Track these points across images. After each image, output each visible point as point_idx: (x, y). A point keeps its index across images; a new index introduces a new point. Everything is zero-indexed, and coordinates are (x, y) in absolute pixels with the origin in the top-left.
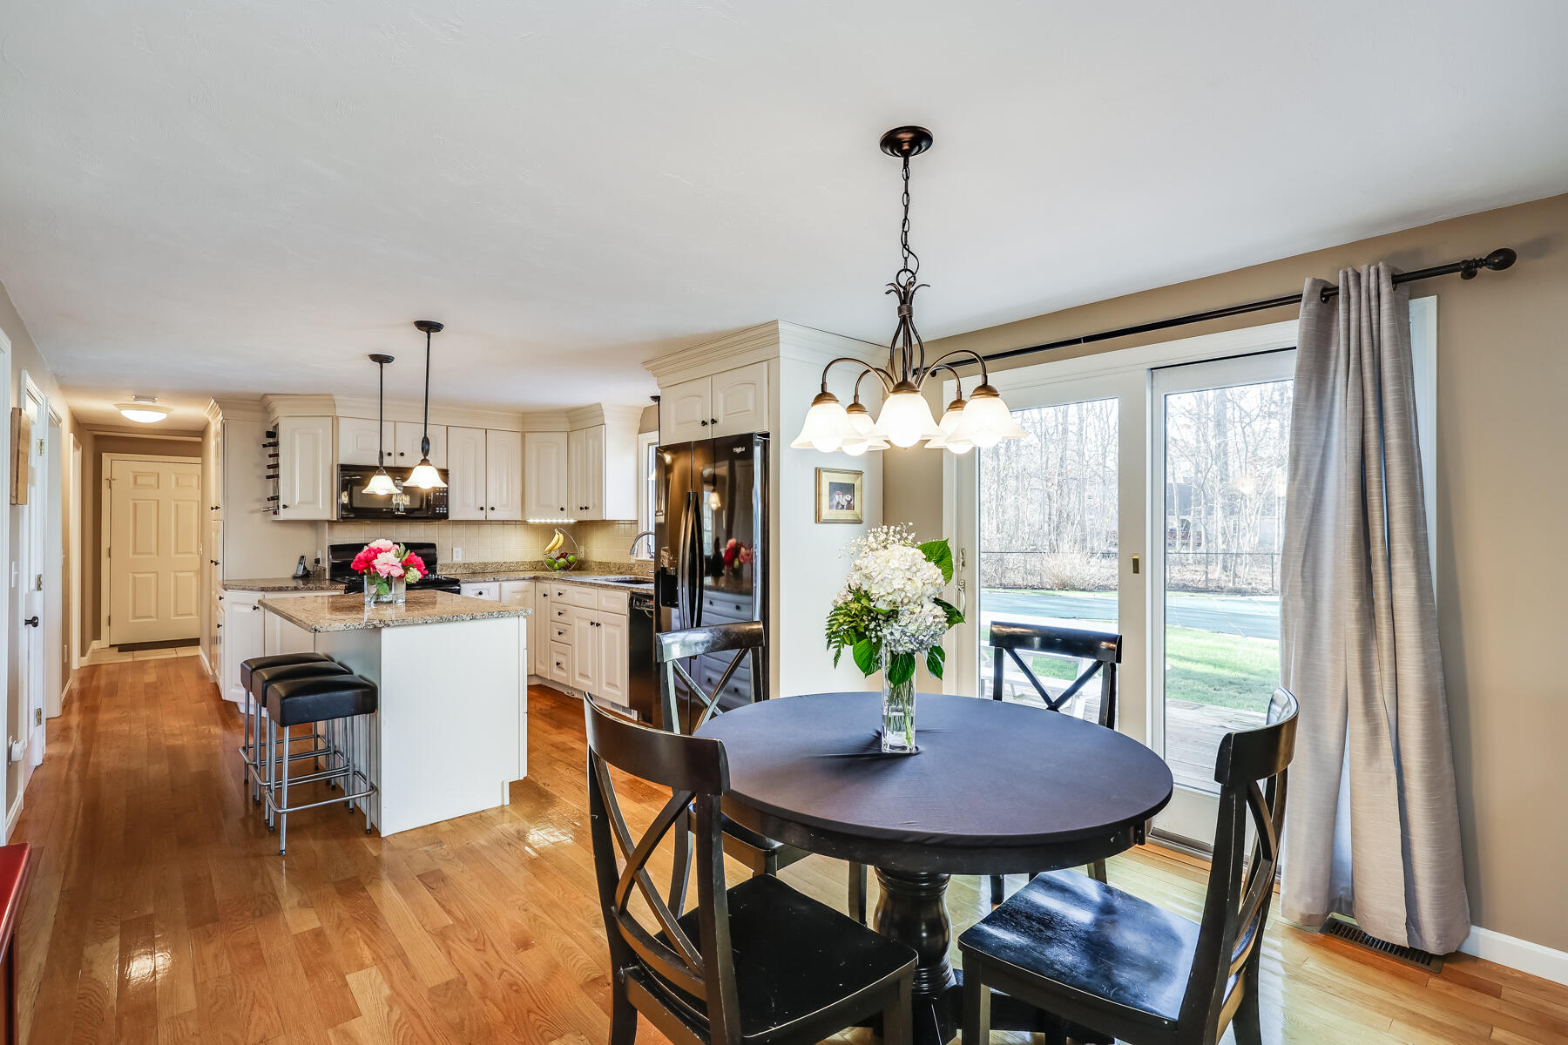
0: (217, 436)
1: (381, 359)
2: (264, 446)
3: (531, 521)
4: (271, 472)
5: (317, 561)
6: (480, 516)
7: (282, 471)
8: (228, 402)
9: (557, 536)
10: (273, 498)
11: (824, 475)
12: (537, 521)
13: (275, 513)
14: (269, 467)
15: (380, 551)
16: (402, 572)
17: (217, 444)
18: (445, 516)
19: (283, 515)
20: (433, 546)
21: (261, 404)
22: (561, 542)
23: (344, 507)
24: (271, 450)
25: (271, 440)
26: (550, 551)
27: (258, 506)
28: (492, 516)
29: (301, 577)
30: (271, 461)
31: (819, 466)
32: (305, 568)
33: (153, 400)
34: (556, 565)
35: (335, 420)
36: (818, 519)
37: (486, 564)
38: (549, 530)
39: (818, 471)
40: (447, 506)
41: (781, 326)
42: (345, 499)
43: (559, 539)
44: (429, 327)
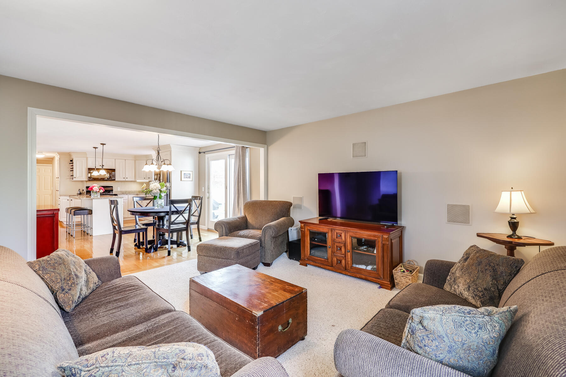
0: (58, 161)
1: (95, 148)
2: (70, 163)
3: (138, 181)
4: (71, 170)
5: (83, 190)
6: (124, 180)
7: (74, 169)
8: (60, 154)
9: (144, 185)
10: (72, 176)
11: (182, 172)
12: (139, 181)
13: (72, 179)
14: (71, 168)
15: (94, 186)
16: (99, 190)
17: (58, 163)
18: (114, 180)
19: (74, 179)
20: (112, 187)
21: (69, 154)
22: (145, 186)
23: (89, 178)
24: (71, 165)
25: (71, 162)
26: (143, 188)
27: (68, 177)
28: (127, 180)
29: (79, 194)
30: (72, 167)
31: (181, 170)
32: (80, 192)
33: (42, 153)
34: (144, 192)
35: (87, 158)
36: (181, 180)
37: (126, 191)
38: (142, 183)
39: (181, 171)
40: (115, 177)
41: (171, 145)
42: (89, 175)
43: (145, 185)
44: (103, 144)
